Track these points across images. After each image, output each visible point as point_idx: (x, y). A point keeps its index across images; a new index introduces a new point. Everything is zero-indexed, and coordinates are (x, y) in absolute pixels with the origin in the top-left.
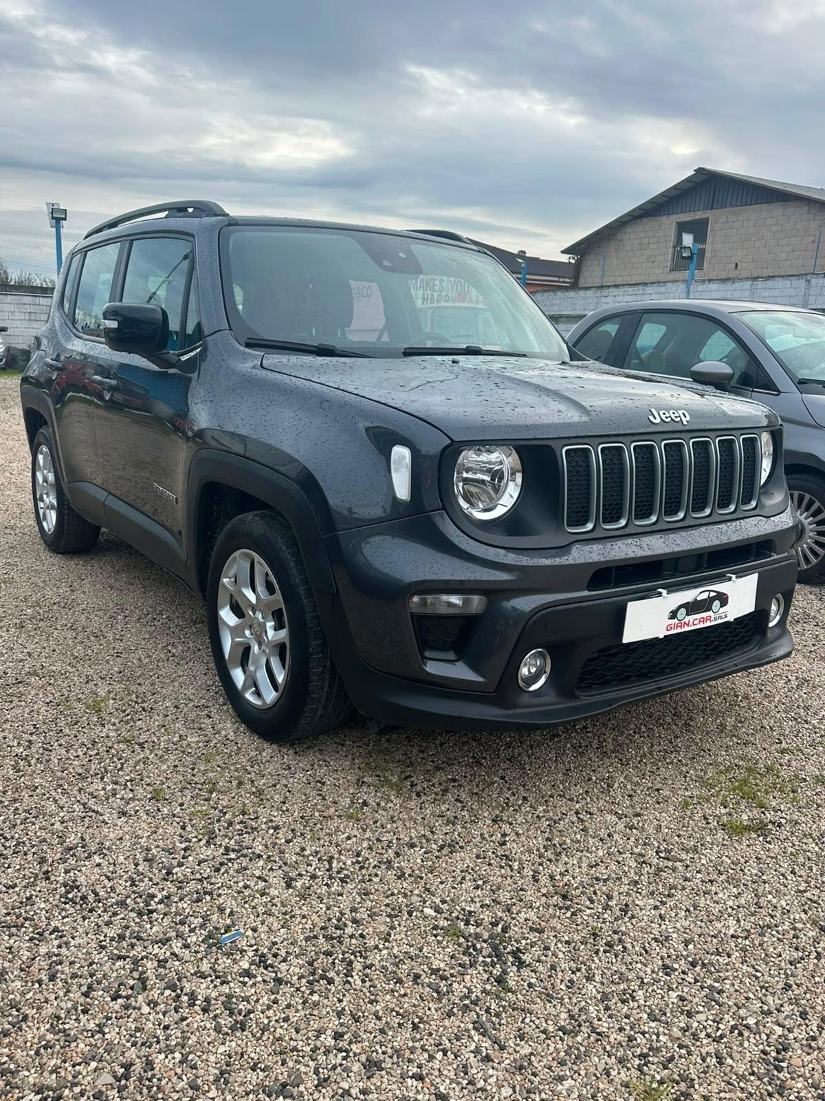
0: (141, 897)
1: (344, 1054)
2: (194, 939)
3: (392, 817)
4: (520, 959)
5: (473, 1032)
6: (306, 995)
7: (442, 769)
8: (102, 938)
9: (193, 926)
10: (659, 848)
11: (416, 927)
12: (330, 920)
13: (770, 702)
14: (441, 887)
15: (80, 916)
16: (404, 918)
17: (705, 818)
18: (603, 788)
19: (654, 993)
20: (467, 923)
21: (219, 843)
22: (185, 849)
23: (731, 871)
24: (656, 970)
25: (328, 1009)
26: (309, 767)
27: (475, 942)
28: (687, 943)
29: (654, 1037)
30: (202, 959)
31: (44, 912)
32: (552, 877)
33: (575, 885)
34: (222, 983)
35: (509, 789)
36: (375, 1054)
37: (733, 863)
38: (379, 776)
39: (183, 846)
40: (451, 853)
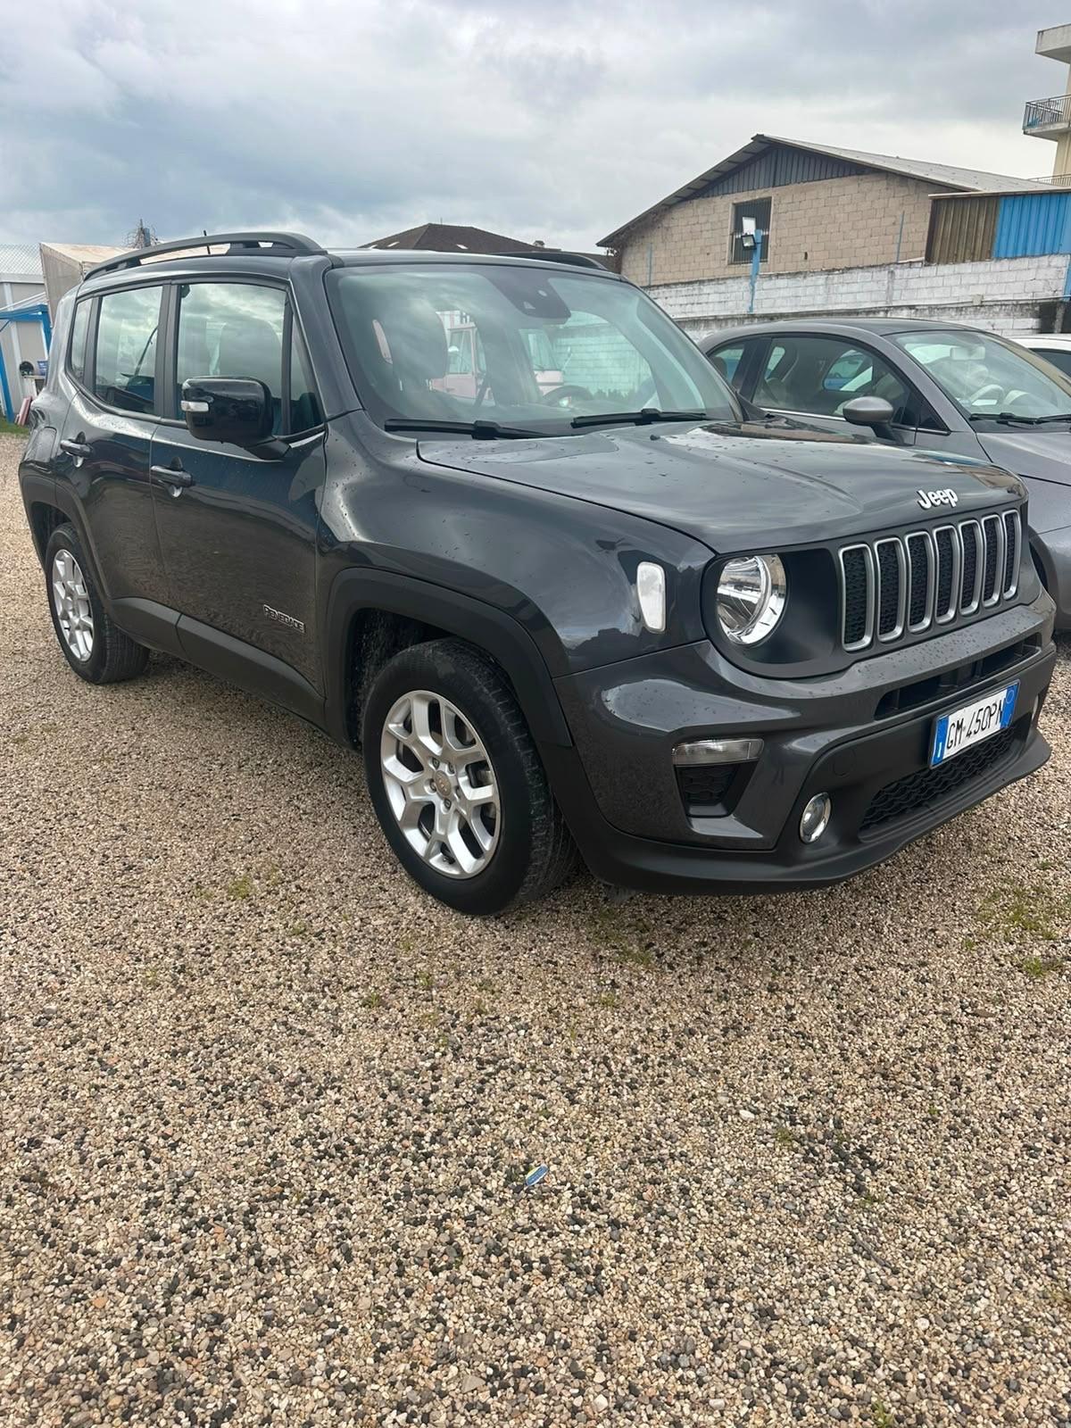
0: (408, 1138)
1: (726, 1305)
2: (494, 1184)
3: (653, 999)
4: (868, 1158)
5: (855, 1256)
6: (652, 1238)
7: (685, 930)
8: (384, 1198)
9: (485, 1167)
10: (961, 1002)
11: (738, 1135)
12: (638, 1138)
13: (1006, 806)
14: (745, 1080)
15: (345, 1173)
16: (721, 1126)
17: (997, 960)
18: (872, 935)
19: (1028, 1182)
20: (793, 1123)
21: (468, 1055)
22: (433, 1068)
23: (1050, 1022)
24: (1019, 1152)
25: (685, 1251)
26: (530, 945)
27: (812, 1145)
28: (1038, 1115)
29: (1050, 1234)
30: (513, 1209)
31: (300, 1174)
32: (862, 1054)
33: (891, 1060)
34: (551, 1236)
35: (770, 948)
36: (761, 1300)
37: (1046, 1011)
38: (615, 947)
39: (428, 1064)
40: (739, 1036)
